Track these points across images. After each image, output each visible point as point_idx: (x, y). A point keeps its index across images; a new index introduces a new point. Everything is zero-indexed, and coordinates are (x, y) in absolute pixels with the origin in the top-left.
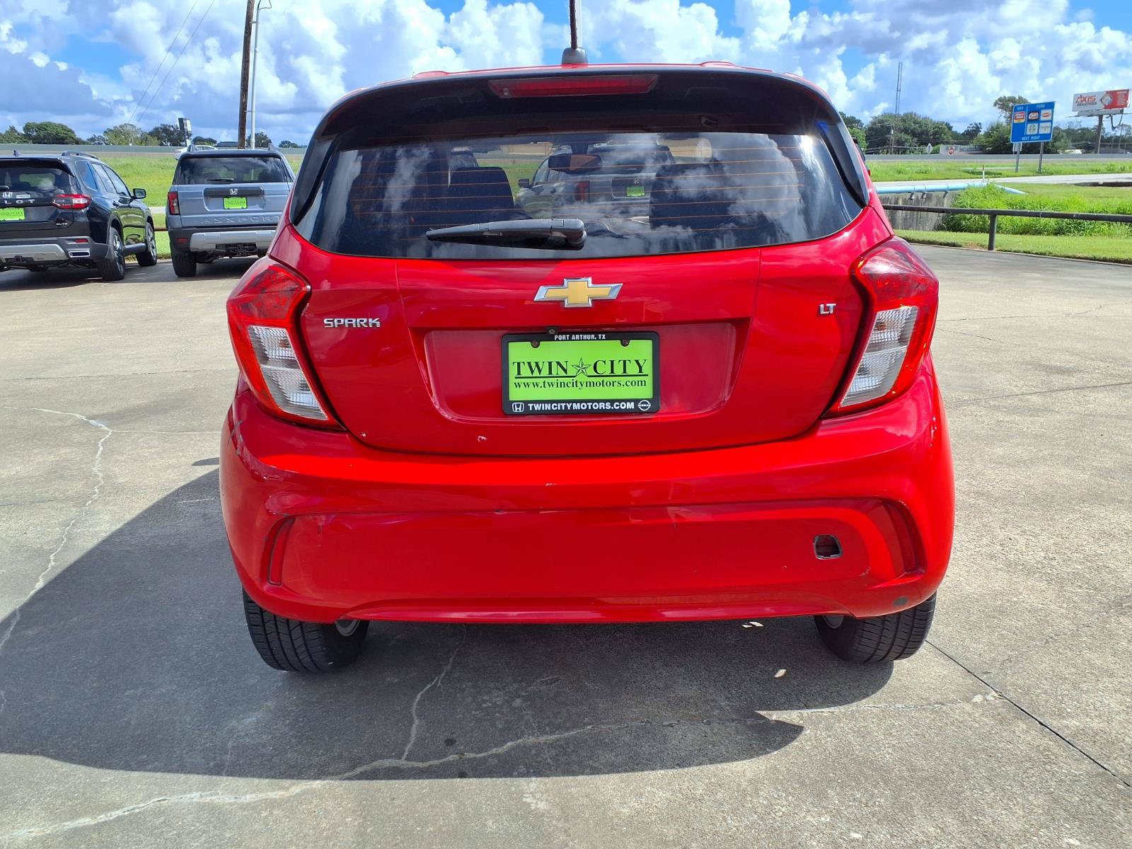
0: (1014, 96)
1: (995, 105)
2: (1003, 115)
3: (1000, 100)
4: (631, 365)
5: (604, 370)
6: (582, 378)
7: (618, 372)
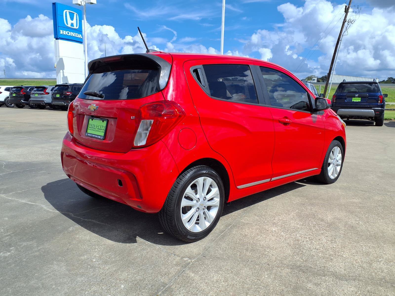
4: (103, 127)
5: (99, 128)
6: (96, 129)
7: (101, 129)
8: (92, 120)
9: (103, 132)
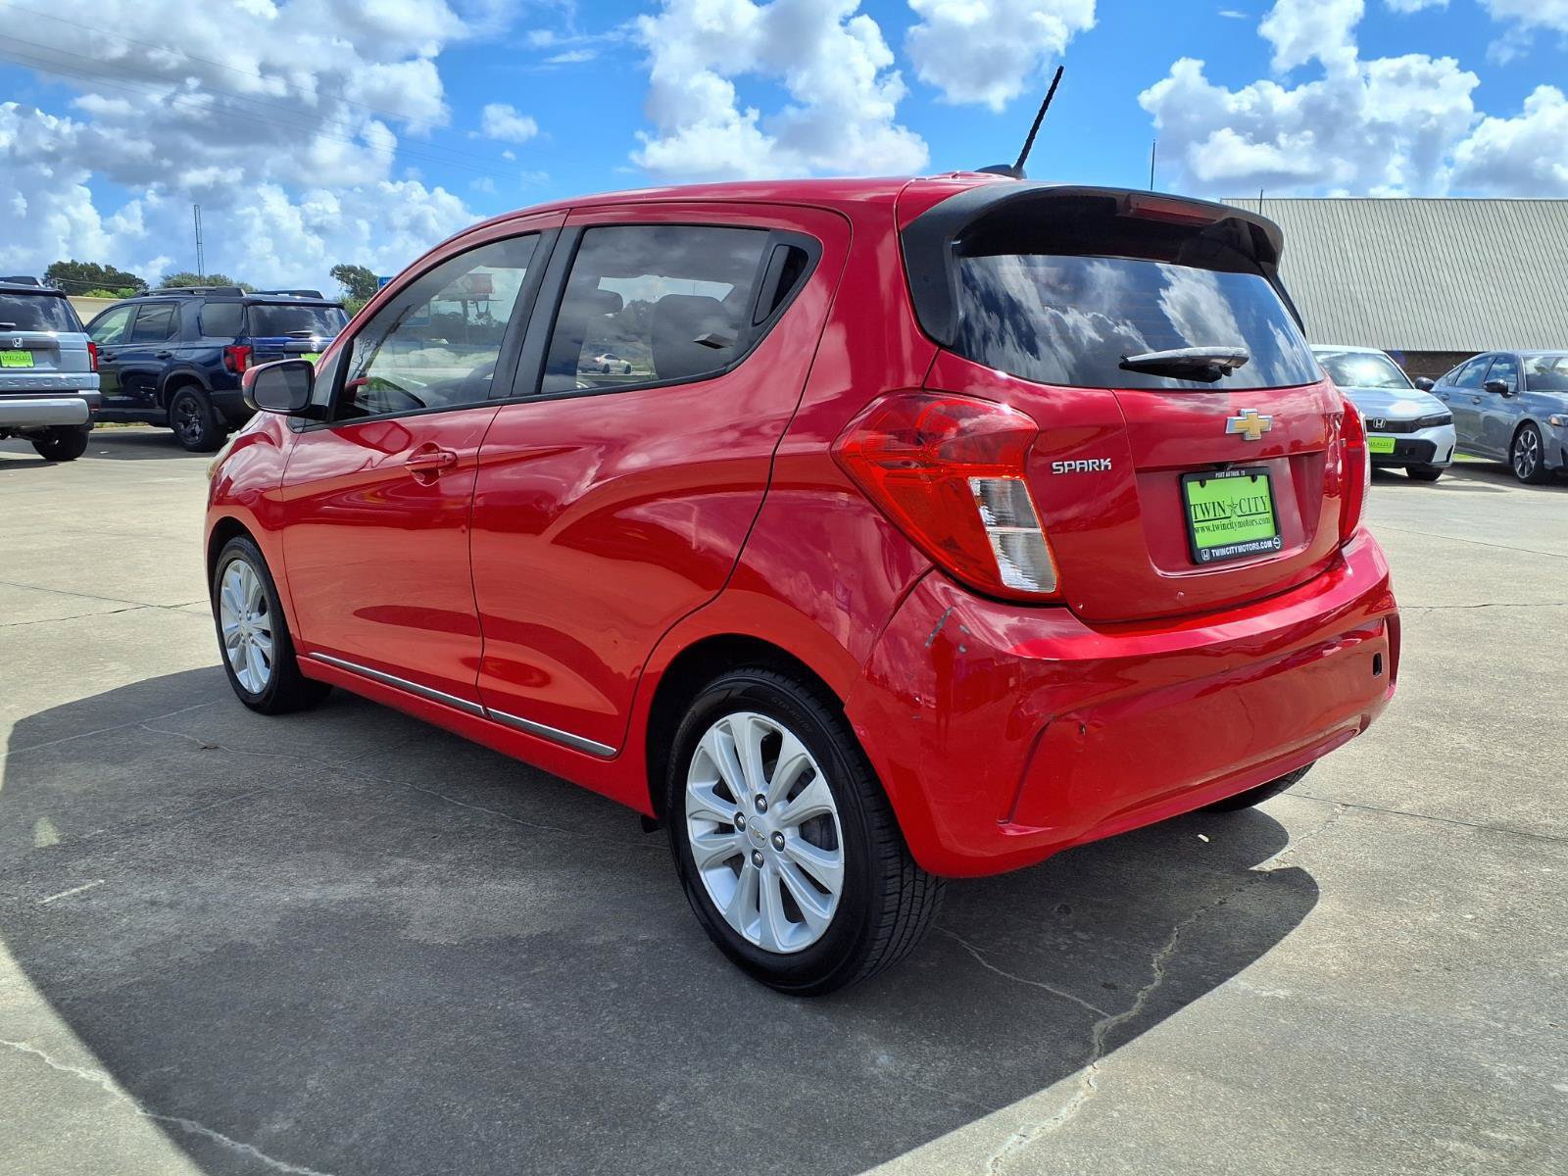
0: (355, 265)
1: (332, 274)
2: (344, 288)
3: (338, 268)
4: (1260, 502)
5: (1245, 509)
6: (1235, 519)
7: (1254, 511)
8: (1202, 485)
9: (1266, 521)
